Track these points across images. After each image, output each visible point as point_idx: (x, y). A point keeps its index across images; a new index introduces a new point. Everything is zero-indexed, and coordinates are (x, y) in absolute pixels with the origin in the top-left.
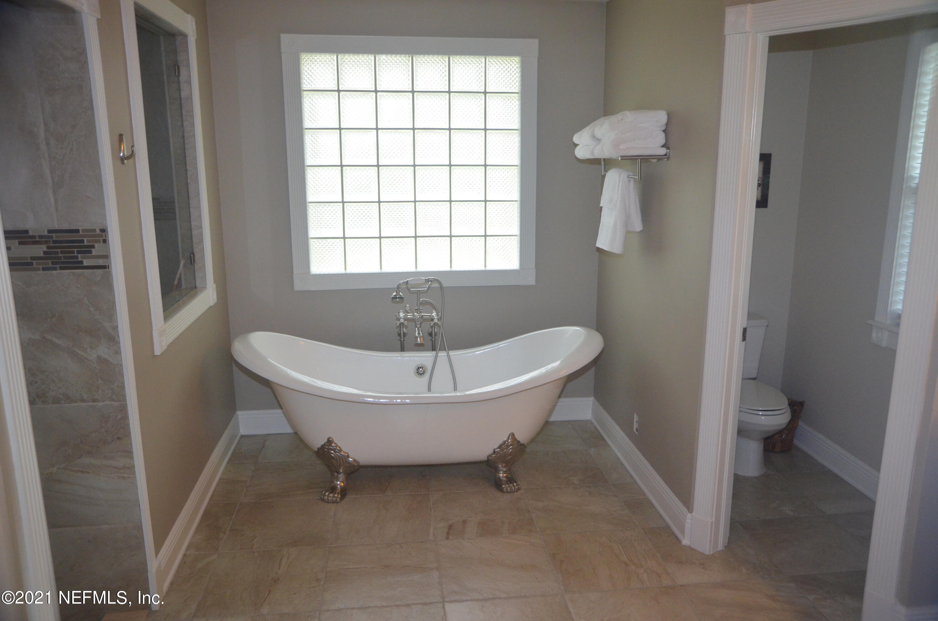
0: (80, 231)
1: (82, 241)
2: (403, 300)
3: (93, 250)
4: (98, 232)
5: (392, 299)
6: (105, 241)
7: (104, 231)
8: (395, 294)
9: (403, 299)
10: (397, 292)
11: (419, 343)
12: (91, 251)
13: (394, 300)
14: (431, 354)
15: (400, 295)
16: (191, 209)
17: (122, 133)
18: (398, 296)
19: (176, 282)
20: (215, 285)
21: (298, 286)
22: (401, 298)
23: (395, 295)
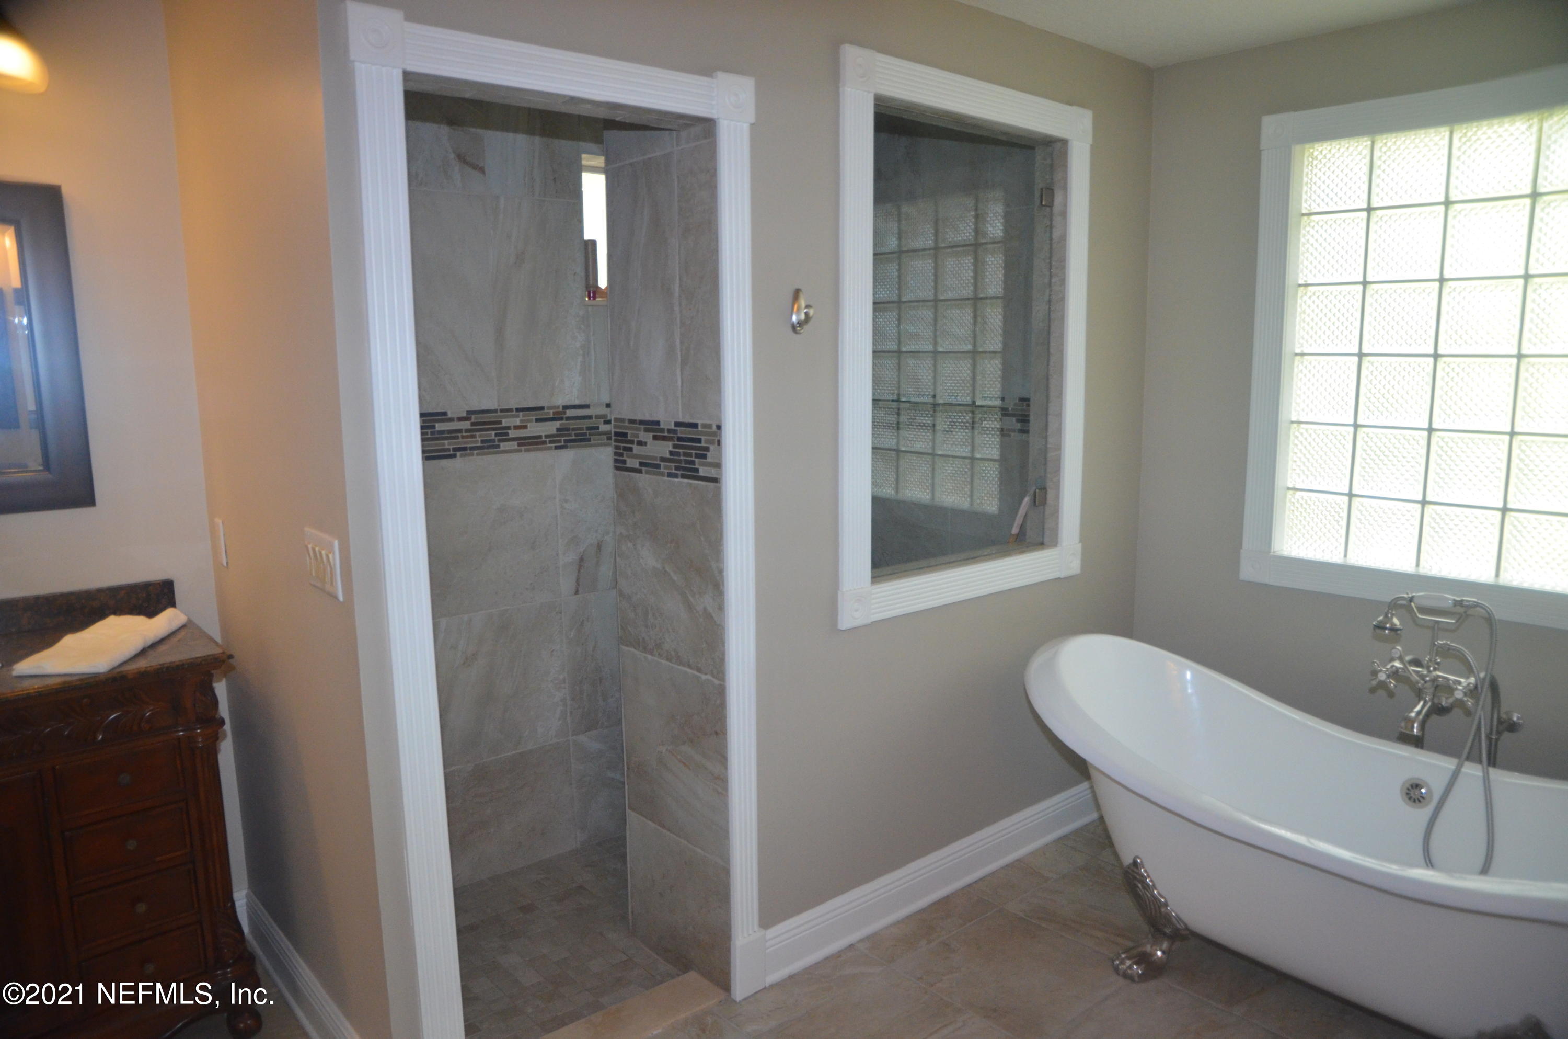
0: (699, 427)
1: (699, 441)
2: (1397, 634)
3: (709, 454)
4: (714, 428)
5: (1374, 629)
6: (719, 443)
7: (719, 427)
8: (1381, 618)
9: (1399, 632)
10: (1386, 616)
11: (1414, 736)
12: (706, 455)
13: (1378, 631)
14: (1448, 764)
15: (1393, 624)
16: (1050, 417)
17: (799, 287)
18: (1388, 625)
19: (1015, 530)
20: (1080, 544)
21: (1248, 571)
22: (1393, 629)
23: (1380, 622)
